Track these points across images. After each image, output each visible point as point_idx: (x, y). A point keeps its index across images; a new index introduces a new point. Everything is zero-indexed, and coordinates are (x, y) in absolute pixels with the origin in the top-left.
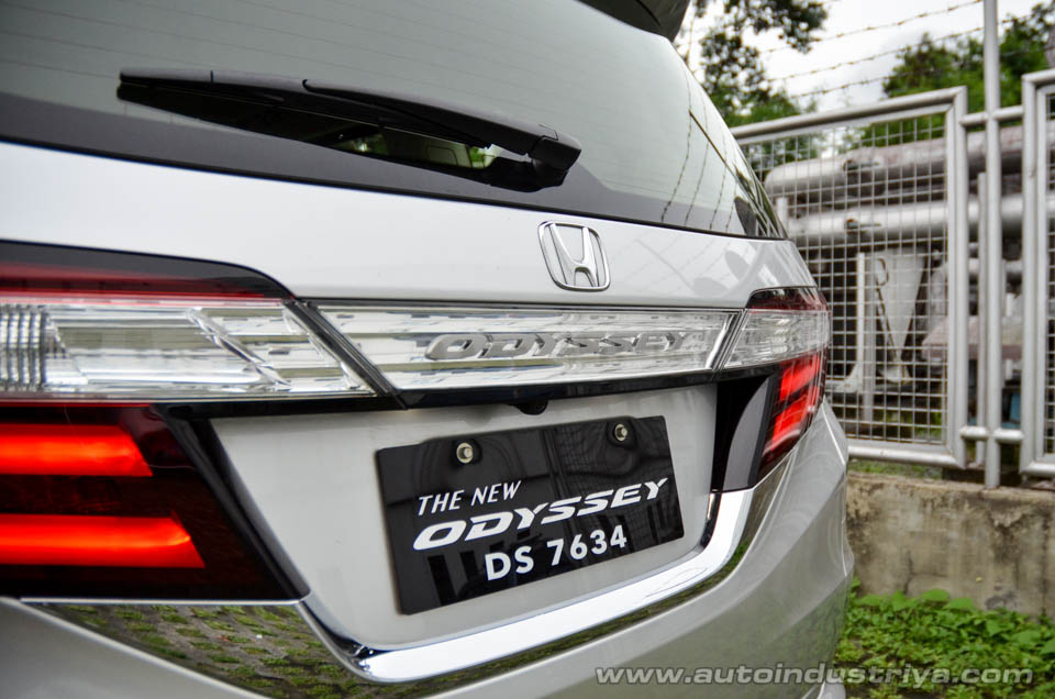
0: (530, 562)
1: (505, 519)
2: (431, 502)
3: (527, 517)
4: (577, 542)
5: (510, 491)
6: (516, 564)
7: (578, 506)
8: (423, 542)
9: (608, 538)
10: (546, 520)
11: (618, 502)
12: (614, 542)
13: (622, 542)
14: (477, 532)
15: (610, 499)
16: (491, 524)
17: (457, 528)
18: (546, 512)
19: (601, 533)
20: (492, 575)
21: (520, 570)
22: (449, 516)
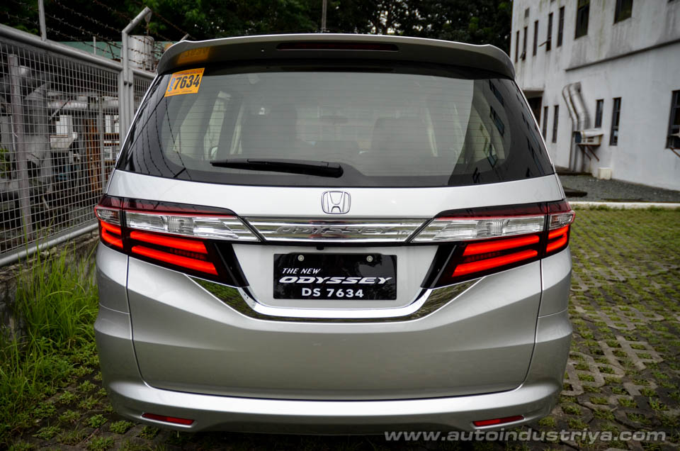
0: (319, 294)
1: (312, 279)
2: (287, 270)
3: (321, 280)
4: (340, 291)
5: (316, 271)
6: (313, 293)
7: (343, 280)
8: (283, 280)
9: (354, 293)
10: (328, 282)
11: (361, 282)
12: (357, 294)
13: (361, 295)
14: (301, 281)
15: (359, 280)
16: (306, 280)
17: (294, 279)
18: (328, 280)
19: (352, 291)
20: (304, 294)
21: (314, 295)
22: (292, 275)
